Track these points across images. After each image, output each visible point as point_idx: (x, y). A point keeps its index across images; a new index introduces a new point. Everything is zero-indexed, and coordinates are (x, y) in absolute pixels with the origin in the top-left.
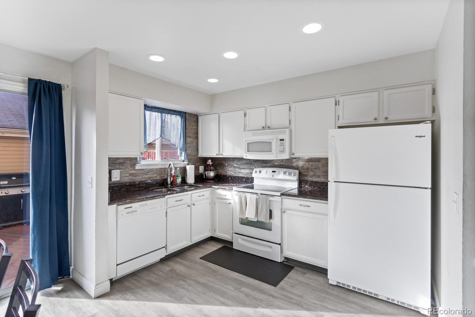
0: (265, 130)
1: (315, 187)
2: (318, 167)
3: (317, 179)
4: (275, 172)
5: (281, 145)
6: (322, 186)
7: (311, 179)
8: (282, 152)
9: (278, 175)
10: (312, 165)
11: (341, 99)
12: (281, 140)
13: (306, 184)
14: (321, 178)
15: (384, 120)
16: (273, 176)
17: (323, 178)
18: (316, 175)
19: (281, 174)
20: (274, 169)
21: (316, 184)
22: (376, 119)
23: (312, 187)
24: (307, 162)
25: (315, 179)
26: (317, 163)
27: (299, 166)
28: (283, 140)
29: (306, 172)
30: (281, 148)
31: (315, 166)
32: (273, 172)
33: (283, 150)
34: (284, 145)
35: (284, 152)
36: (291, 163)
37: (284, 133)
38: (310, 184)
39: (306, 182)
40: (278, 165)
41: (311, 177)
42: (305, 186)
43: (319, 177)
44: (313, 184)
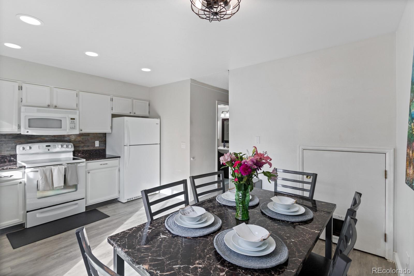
0: (49, 108)
1: (86, 154)
2: (88, 139)
3: (87, 148)
4: (50, 146)
5: (72, 123)
6: (92, 152)
7: (83, 148)
8: (73, 128)
9: (55, 148)
10: (83, 139)
11: (114, 98)
12: (71, 119)
13: (79, 153)
14: (91, 147)
15: (133, 113)
16: (49, 150)
17: (92, 147)
18: (86, 146)
19: (58, 147)
20: (48, 144)
21: (87, 152)
22: (130, 113)
23: (84, 154)
24: (79, 136)
25: (86, 149)
26: (87, 137)
27: (71, 140)
28: (74, 119)
29: (78, 144)
30: (72, 125)
31: (85, 139)
32: (47, 146)
33: (74, 127)
34: (75, 123)
35: (75, 128)
36: (63, 138)
37: (76, 113)
38: (83, 152)
39: (79, 152)
40: (49, 140)
41: (82, 147)
42: (78, 154)
43: (88, 146)
44: (85, 152)
